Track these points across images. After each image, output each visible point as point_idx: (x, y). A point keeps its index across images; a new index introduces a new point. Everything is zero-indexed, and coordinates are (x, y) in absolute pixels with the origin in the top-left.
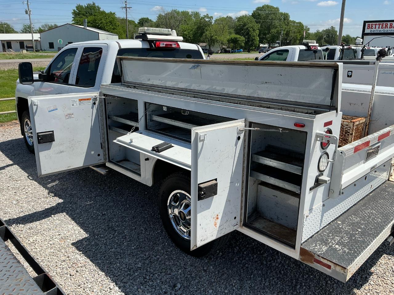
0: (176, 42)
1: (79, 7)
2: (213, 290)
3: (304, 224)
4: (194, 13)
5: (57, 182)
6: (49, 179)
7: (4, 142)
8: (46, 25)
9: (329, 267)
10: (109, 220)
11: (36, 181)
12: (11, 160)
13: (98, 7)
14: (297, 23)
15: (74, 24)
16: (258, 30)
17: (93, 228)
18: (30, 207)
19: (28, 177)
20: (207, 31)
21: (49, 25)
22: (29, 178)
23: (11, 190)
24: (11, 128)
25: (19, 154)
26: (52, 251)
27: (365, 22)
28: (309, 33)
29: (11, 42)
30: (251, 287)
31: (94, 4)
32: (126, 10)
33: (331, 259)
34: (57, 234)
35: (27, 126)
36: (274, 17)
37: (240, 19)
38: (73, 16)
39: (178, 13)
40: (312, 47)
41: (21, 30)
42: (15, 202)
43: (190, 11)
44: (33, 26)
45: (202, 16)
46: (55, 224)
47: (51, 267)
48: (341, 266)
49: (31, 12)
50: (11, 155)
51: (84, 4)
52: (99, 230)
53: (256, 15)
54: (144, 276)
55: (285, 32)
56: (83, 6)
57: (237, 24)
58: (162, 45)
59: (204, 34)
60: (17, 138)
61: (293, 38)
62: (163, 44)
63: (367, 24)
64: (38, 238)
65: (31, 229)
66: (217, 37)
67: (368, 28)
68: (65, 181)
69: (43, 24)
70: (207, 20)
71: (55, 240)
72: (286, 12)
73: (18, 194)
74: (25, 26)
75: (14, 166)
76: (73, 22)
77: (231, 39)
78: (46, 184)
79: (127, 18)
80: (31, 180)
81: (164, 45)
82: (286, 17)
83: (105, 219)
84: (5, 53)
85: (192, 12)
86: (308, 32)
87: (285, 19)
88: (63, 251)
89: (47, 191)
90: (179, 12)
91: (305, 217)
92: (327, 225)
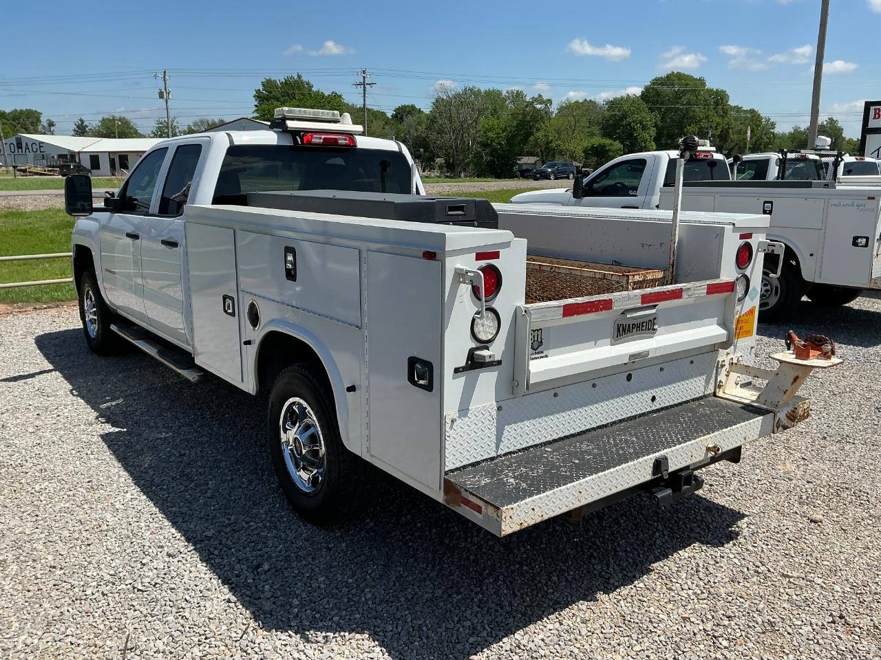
0: (350, 135)
1: (268, 84)
2: (327, 577)
3: (447, 433)
4: (512, 92)
5: (121, 401)
6: (109, 396)
7: (50, 334)
8: (202, 122)
9: (479, 509)
10: (189, 464)
11: (83, 398)
12: (51, 363)
13: (308, 83)
14: (744, 111)
15: (257, 118)
16: (654, 127)
17: (154, 475)
18: (55, 438)
19: (71, 391)
20: (538, 130)
21: (208, 121)
22: (73, 394)
23: (32, 410)
24: (73, 311)
25: (71, 354)
26: (67, 505)
27: (868, 105)
28: (773, 133)
29: (127, 155)
30: (402, 577)
31: (299, 77)
32: (364, 90)
33: (484, 495)
34: (87, 480)
35: (89, 300)
36: (693, 98)
37: (613, 104)
38: (256, 103)
39: (477, 94)
40: (699, 155)
41: (153, 132)
42: (31, 430)
43: (505, 90)
44: (177, 122)
45: (528, 99)
46: (89, 465)
47: (54, 529)
48: (493, 505)
49: (170, 95)
50: (54, 354)
51: (279, 78)
52: (163, 478)
53: (651, 96)
54: (211, 549)
55: (718, 133)
56: (276, 81)
57: (607, 114)
58: (317, 140)
59: (532, 138)
60: (77, 328)
61: (737, 144)
62: (320, 138)
63: (872, 108)
64: (50, 485)
65: (43, 471)
66: (559, 142)
67: (875, 118)
68: (135, 400)
69: (197, 119)
70: (539, 106)
71: (79, 489)
72: (720, 88)
73: (42, 418)
74: (161, 123)
75: (53, 373)
76: (256, 115)
77: (593, 147)
78: (99, 404)
79: (364, 105)
80: (74, 396)
81: (322, 141)
82: (719, 98)
83: (181, 462)
84: (113, 177)
85: (508, 93)
86: (772, 130)
87: (717, 104)
88: (85, 506)
89: (96, 414)
90: (479, 91)
91: (448, 421)
92: (519, 450)
